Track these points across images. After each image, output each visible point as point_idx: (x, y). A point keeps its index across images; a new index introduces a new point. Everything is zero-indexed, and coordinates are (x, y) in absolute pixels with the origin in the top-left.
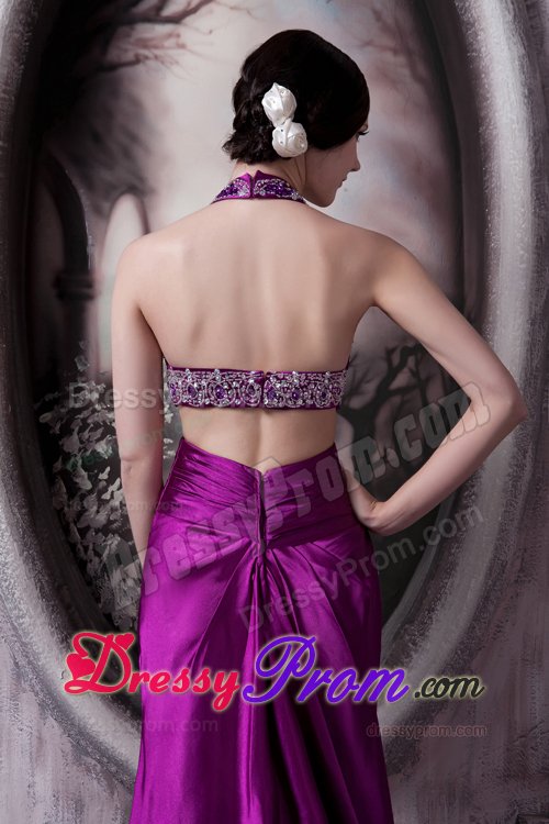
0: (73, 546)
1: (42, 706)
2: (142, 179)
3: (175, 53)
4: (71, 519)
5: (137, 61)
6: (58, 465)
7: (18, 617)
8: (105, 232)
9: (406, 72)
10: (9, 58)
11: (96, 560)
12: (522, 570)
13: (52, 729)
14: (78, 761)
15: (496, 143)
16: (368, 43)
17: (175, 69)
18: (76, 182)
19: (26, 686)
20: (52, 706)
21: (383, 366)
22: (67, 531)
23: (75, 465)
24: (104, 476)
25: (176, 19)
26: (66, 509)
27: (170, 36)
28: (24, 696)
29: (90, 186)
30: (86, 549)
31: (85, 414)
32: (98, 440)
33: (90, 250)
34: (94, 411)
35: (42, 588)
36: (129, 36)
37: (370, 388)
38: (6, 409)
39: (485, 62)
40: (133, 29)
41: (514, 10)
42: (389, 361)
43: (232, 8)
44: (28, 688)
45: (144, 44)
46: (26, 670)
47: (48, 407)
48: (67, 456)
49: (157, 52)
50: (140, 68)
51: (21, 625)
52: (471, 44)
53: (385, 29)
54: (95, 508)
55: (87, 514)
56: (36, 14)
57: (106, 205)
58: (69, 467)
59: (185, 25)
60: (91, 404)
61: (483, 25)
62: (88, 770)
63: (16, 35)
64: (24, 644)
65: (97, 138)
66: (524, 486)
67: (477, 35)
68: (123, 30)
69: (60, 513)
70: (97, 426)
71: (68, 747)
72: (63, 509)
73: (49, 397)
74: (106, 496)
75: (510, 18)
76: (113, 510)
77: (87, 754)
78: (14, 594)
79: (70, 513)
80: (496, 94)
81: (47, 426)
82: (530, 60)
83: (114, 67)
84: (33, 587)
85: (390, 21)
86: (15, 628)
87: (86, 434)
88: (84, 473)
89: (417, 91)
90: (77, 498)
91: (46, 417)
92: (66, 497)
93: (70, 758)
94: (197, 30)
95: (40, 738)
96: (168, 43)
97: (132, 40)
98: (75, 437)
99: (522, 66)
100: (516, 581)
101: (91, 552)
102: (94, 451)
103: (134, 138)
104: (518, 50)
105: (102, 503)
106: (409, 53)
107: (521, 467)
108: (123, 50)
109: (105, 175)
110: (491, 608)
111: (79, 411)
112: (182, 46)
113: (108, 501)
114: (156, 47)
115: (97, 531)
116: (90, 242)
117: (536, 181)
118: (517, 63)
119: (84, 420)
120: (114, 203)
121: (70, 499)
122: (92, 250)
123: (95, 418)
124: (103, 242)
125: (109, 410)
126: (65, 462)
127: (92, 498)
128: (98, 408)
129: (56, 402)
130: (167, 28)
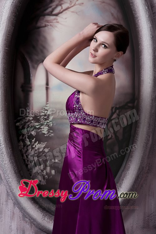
0: (24, 160)
1: (14, 204)
3: (56, 24)
4: (24, 153)
5: (45, 26)
6: (21, 137)
7: (8, 178)
8: (36, 73)
10: (10, 25)
11: (31, 164)
12: (149, 170)
13: (17, 210)
14: (24, 220)
15: (143, 51)
17: (56, 28)
18: (28, 59)
19: (10, 198)
20: (17, 204)
22: (23, 156)
24: (33, 141)
25: (57, 15)
26: (23, 150)
27: (55, 19)
28: (9, 201)
29: (32, 61)
30: (28, 161)
31: (29, 123)
32: (32, 131)
33: (31, 78)
34: (31, 123)
35: (15, 171)
36: (43, 19)
38: (7, 121)
39: (141, 28)
40: (44, 17)
41: (149, 14)
42: (112, 110)
43: (72, 12)
44: (10, 199)
45: (48, 21)
46: (10, 193)
47: (18, 121)
48: (23, 135)
49: (51, 24)
50: (46, 28)
51: (9, 181)
52: (137, 23)
53: (114, 18)
54: (31, 150)
55: (28, 151)
56: (18, 13)
57: (36, 66)
58: (24, 137)
59: (59, 16)
60: (29, 121)
61: (140, 18)
62: (26, 222)
63: (12, 19)
64: (9, 186)
65: (34, 47)
66: (149, 145)
67: (138, 21)
68: (41, 17)
69: (21, 151)
70: (32, 127)
71: (21, 216)
72: (22, 150)
73: (19, 118)
74: (34, 146)
75: (147, 16)
76: (36, 150)
77: (26, 217)
78: (7, 172)
79: (24, 151)
80: (143, 37)
81: (18, 127)
82: (153, 28)
83: (39, 28)
84: (12, 170)
85: (116, 16)
86: (7, 182)
87: (29, 129)
88: (28, 140)
90: (26, 147)
91: (18, 124)
92: (23, 146)
93: (21, 218)
94: (62, 18)
95: (13, 213)
96: (55, 21)
97: (44, 20)
98: (26, 130)
99: (151, 30)
100: (147, 173)
101: (29, 162)
102: (31, 134)
103: (44, 47)
104: (149, 25)
105: (33, 148)
107: (148, 140)
108: (42, 23)
109: (36, 57)
110: (140, 180)
111: (27, 123)
112: (58, 22)
113: (34, 148)
114: (51, 22)
115: (31, 156)
116: (31, 76)
117: (154, 61)
118: (149, 29)
119: (28, 125)
120: (38, 65)
121: (24, 147)
122: (32, 78)
123: (32, 124)
124: (35, 76)
125: (35, 122)
126: (23, 137)
127: (30, 147)
128: (32, 122)
129: (21, 120)
130: (54, 17)
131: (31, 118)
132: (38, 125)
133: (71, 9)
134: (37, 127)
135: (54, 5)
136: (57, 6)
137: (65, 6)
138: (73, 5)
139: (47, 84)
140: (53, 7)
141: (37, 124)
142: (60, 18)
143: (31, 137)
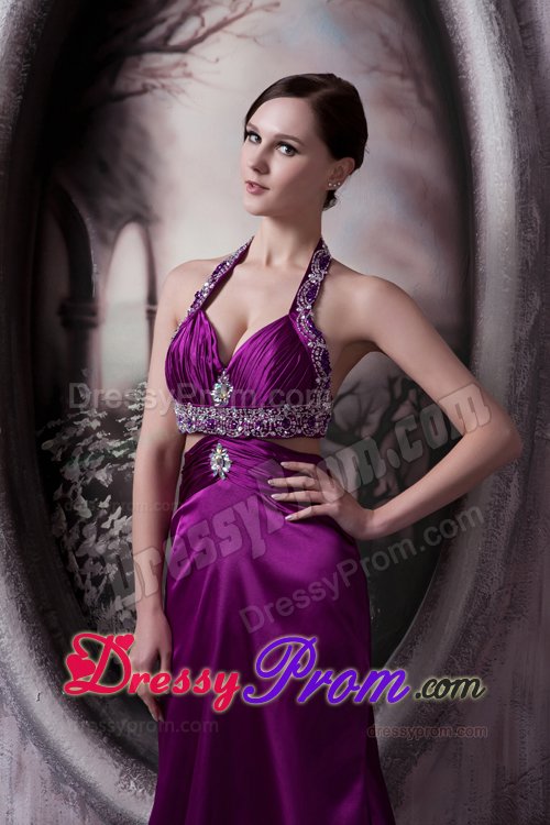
0: (71, 575)
2: (146, 208)
3: (183, 82)
4: (70, 548)
5: (145, 90)
6: (59, 493)
8: (110, 260)
9: (413, 97)
10: (7, 88)
11: (94, 589)
15: (482, 166)
16: (374, 69)
17: (182, 97)
18: (83, 211)
21: (386, 395)
22: (65, 559)
23: (75, 494)
25: (184, 49)
26: (65, 538)
27: (177, 65)
29: (97, 216)
30: (84, 578)
31: (86, 442)
32: (98, 469)
33: (95, 278)
34: (95, 439)
36: (137, 66)
37: (375, 418)
39: (472, 85)
40: (140, 59)
42: (391, 390)
43: (239, 36)
45: (152, 73)
47: (50, 434)
48: (68, 484)
49: (164, 81)
50: (147, 98)
52: (461, 68)
53: (393, 54)
54: (94, 537)
55: (86, 542)
56: (34, 46)
57: (111, 234)
58: (70, 493)
59: (193, 54)
60: (88, 432)
63: (13, 66)
65: (104, 168)
68: (130, 60)
69: (59, 542)
70: (97, 454)
72: (62, 537)
73: (51, 424)
74: (106, 525)
75: (495, 39)
76: (112, 539)
79: (69, 542)
80: (482, 117)
81: (49, 454)
82: (517, 82)
83: (122, 97)
85: (397, 45)
87: (87, 462)
88: (84, 502)
89: (424, 116)
90: (76, 527)
91: (48, 445)
92: (65, 525)
94: (204, 58)
96: (178, 71)
97: (140, 69)
98: (76, 465)
101: (88, 582)
102: (95, 481)
103: (141, 167)
104: (504, 72)
105: (101, 532)
106: (416, 78)
108: (132, 79)
109: (111, 204)
111: (81, 439)
112: (189, 75)
113: (107, 530)
114: (163, 76)
115: (95, 560)
116: (95, 270)
117: (520, 204)
118: (502, 86)
119: (85, 448)
120: (119, 231)
121: (70, 527)
122: (97, 278)
123: (96, 446)
124: (107, 271)
125: (110, 438)
126: (66, 490)
127: (93, 526)
128: (99, 435)
129: (58, 429)
130: (175, 57)
131: (95, 424)
132: (118, 449)
133: (236, 27)
134: (117, 454)
135: (173, 12)
136: (185, 16)
137: (212, 17)
138: (241, 10)
139: (152, 299)
140: (172, 21)
141: (116, 443)
142: (198, 60)
143: (94, 492)
